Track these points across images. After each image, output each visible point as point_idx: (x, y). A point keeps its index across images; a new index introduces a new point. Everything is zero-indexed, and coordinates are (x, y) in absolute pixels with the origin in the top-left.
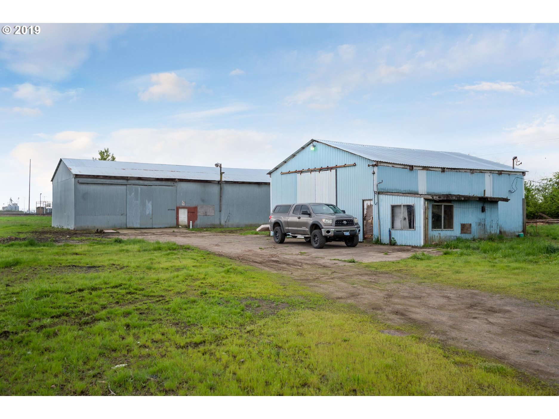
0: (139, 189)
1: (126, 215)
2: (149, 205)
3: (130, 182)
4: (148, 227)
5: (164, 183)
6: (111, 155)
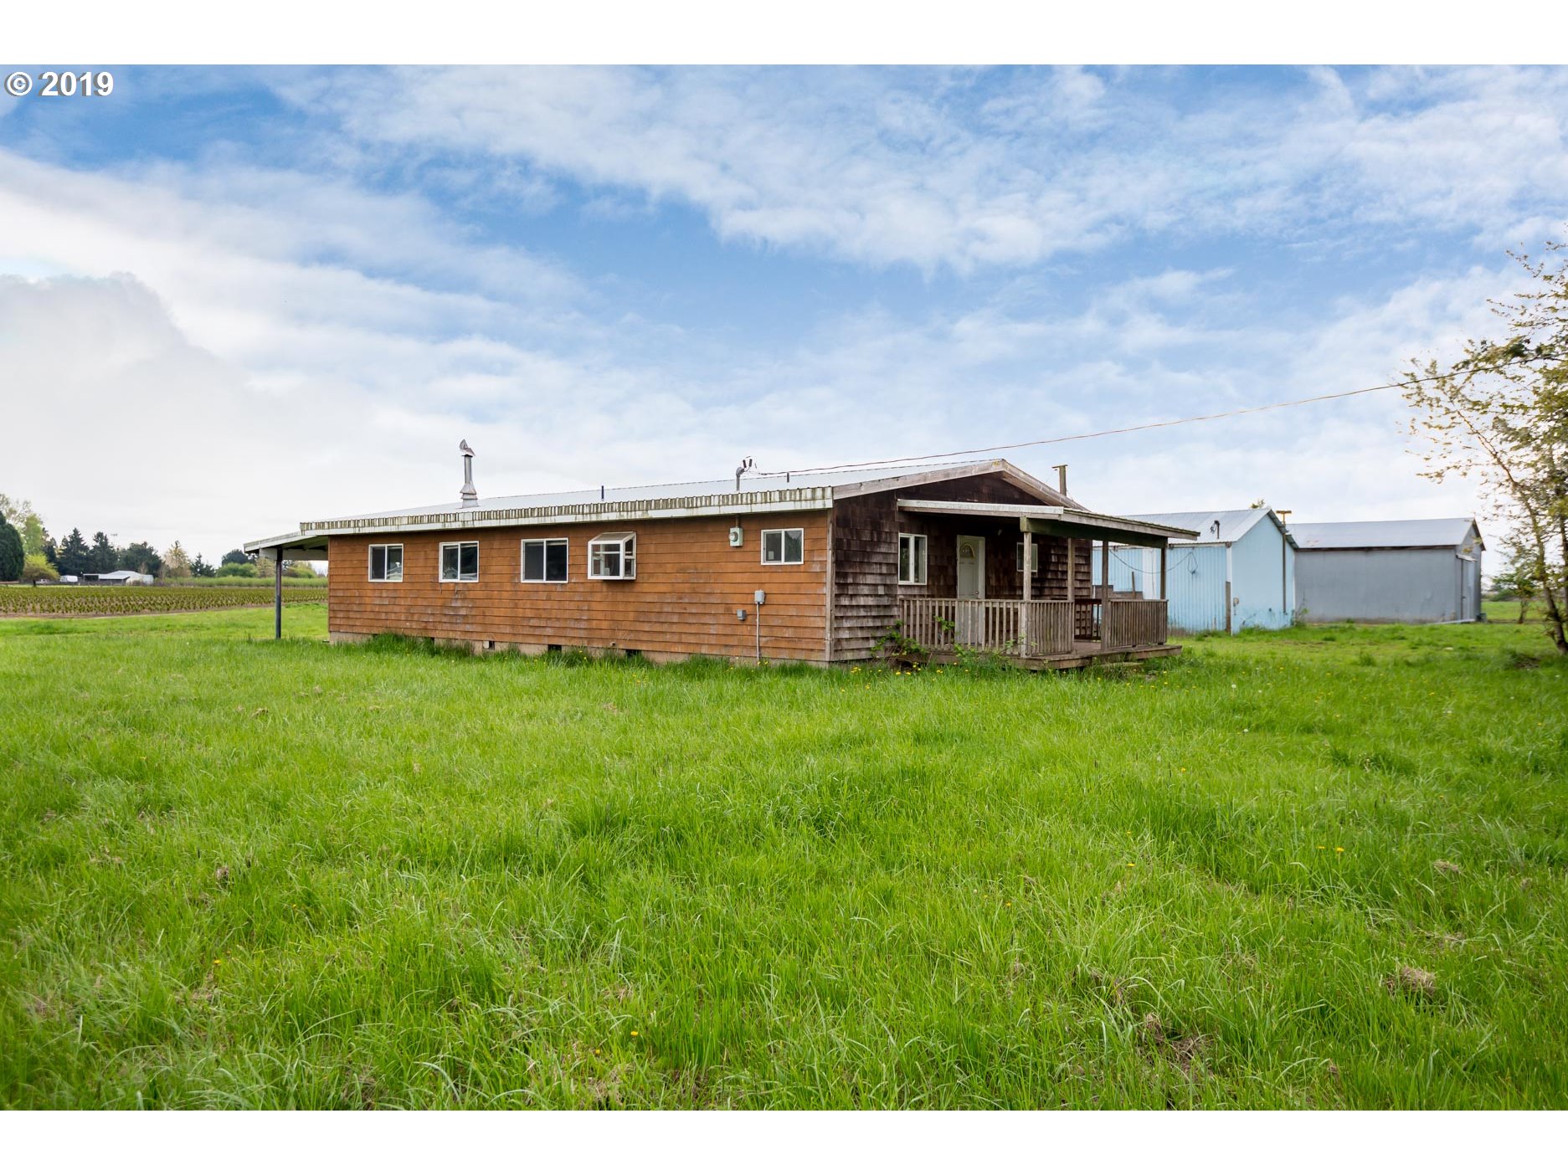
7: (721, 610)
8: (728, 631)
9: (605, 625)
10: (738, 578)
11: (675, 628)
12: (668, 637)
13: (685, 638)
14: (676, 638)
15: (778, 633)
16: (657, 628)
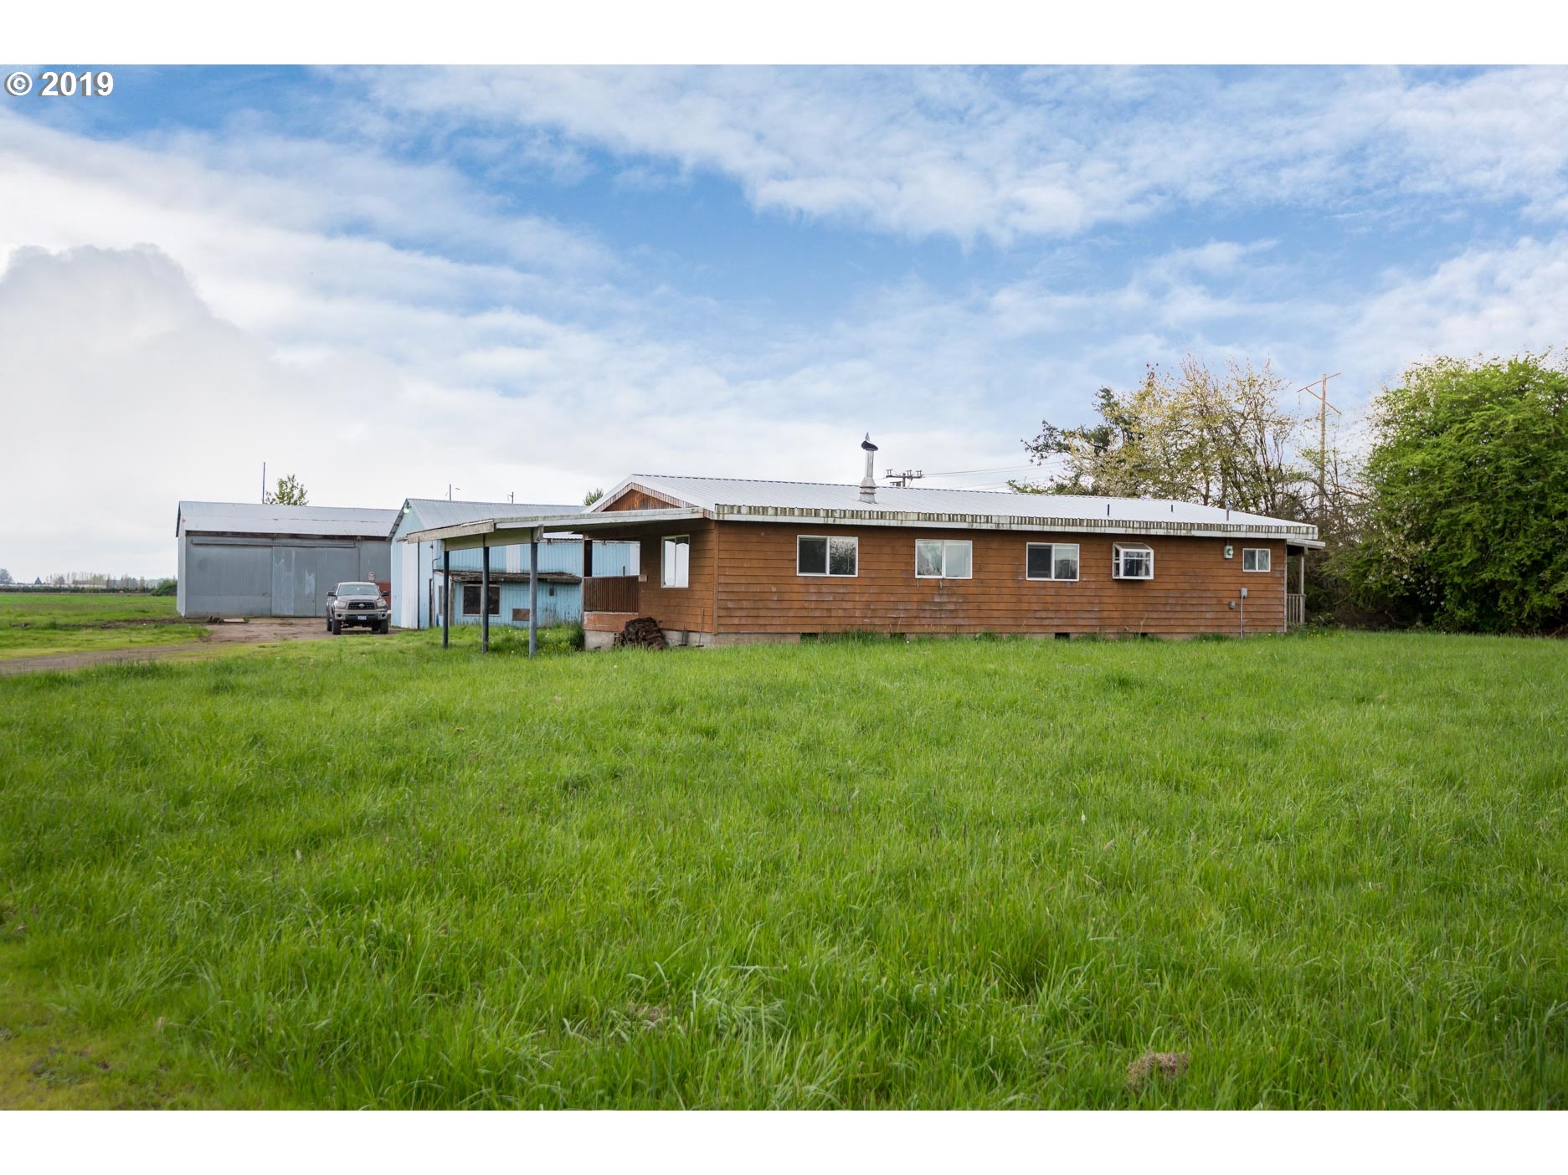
0: (294, 553)
1: (271, 595)
2: (310, 579)
3: (277, 541)
4: (308, 615)
5: (337, 543)
6: (299, 487)
7: (1214, 601)
8: (1220, 615)
9: (1115, 615)
10: (1227, 580)
11: (1177, 615)
12: (1172, 622)
13: (1185, 622)
14: (1179, 623)
15: (1255, 616)
16: (1164, 615)
